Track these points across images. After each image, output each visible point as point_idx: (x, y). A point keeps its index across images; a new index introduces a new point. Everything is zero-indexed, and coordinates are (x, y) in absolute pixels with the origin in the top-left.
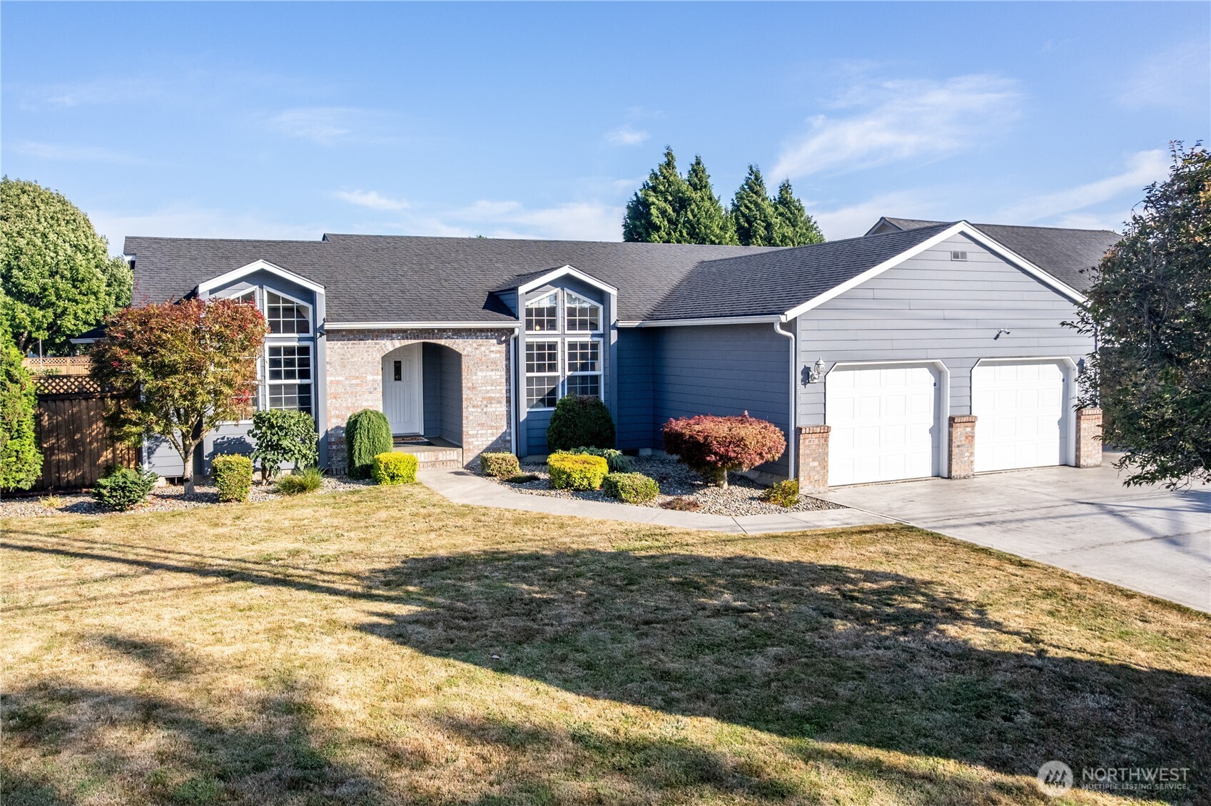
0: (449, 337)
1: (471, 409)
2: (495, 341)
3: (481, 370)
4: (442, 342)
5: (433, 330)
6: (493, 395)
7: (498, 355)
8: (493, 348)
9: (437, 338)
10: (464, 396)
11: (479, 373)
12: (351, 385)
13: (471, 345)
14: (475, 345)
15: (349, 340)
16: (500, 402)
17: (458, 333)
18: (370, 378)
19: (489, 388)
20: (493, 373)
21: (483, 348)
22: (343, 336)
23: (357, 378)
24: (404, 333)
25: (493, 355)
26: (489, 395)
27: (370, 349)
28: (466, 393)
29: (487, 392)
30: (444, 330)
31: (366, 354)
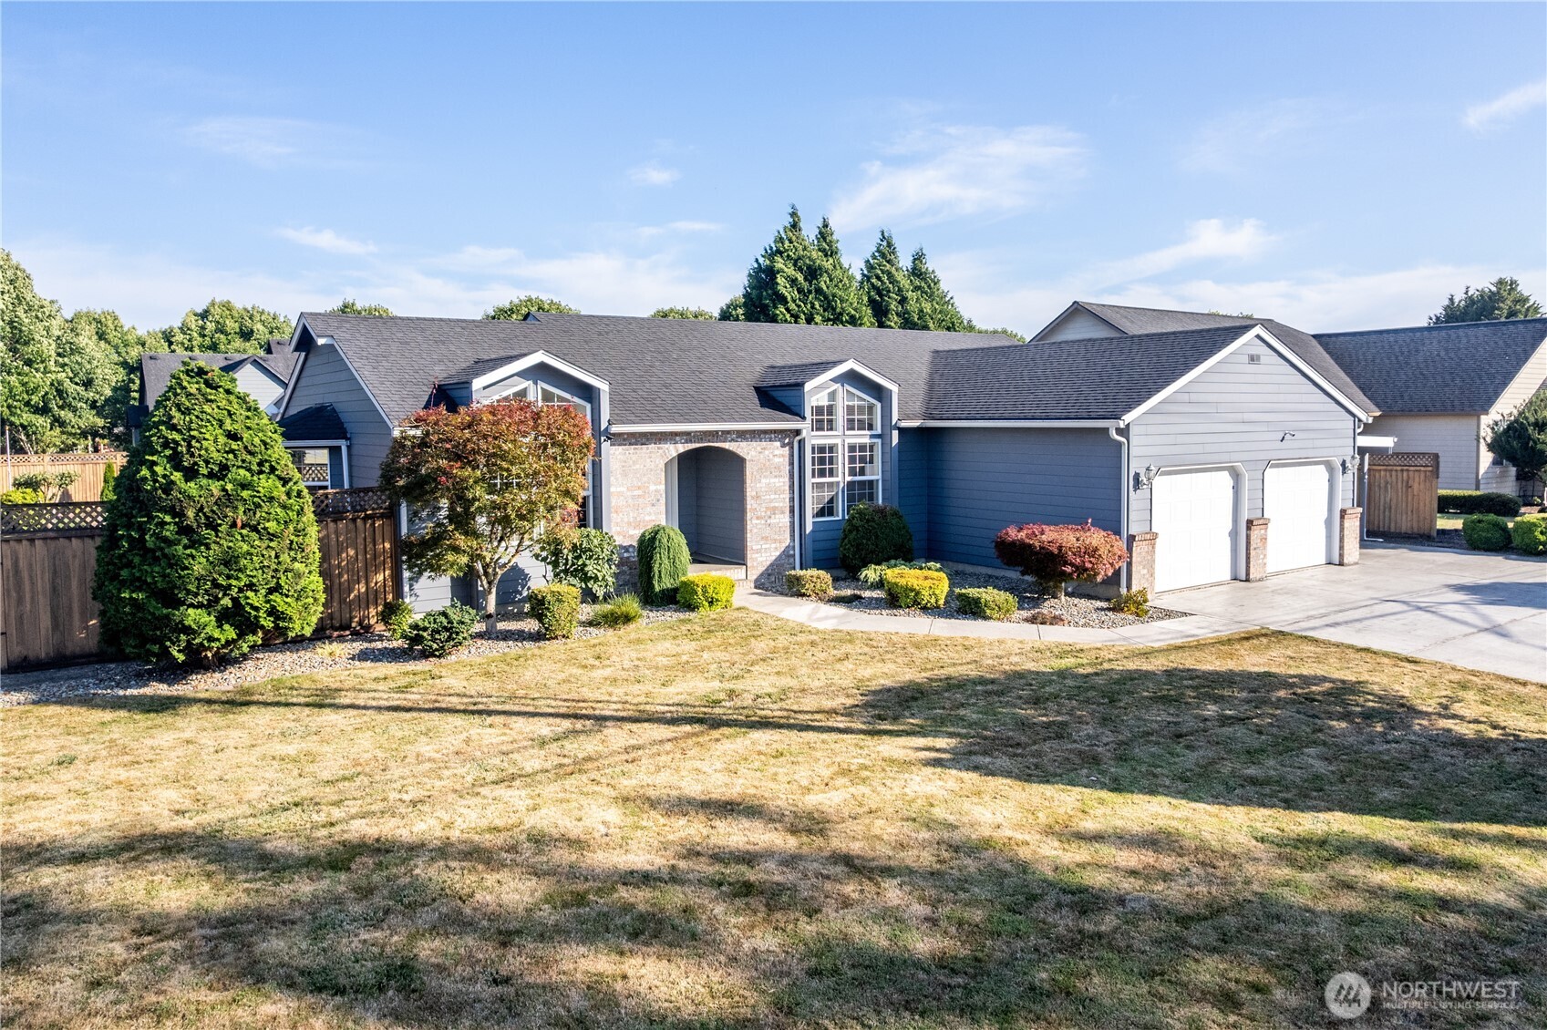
0: (733, 440)
1: (755, 521)
2: (778, 444)
3: (765, 477)
4: (726, 445)
5: (717, 432)
6: (776, 505)
7: (781, 460)
8: (777, 452)
9: (721, 441)
10: (748, 507)
11: (763, 481)
12: (633, 497)
13: (755, 448)
14: (759, 449)
15: (630, 444)
16: (783, 513)
17: (742, 435)
18: (652, 488)
19: (772, 497)
20: (777, 480)
21: (767, 452)
22: (624, 440)
23: (639, 488)
24: (688, 436)
25: (777, 460)
26: (772, 505)
27: (653, 455)
28: (750, 503)
29: (771, 501)
30: (729, 432)
31: (648, 460)
